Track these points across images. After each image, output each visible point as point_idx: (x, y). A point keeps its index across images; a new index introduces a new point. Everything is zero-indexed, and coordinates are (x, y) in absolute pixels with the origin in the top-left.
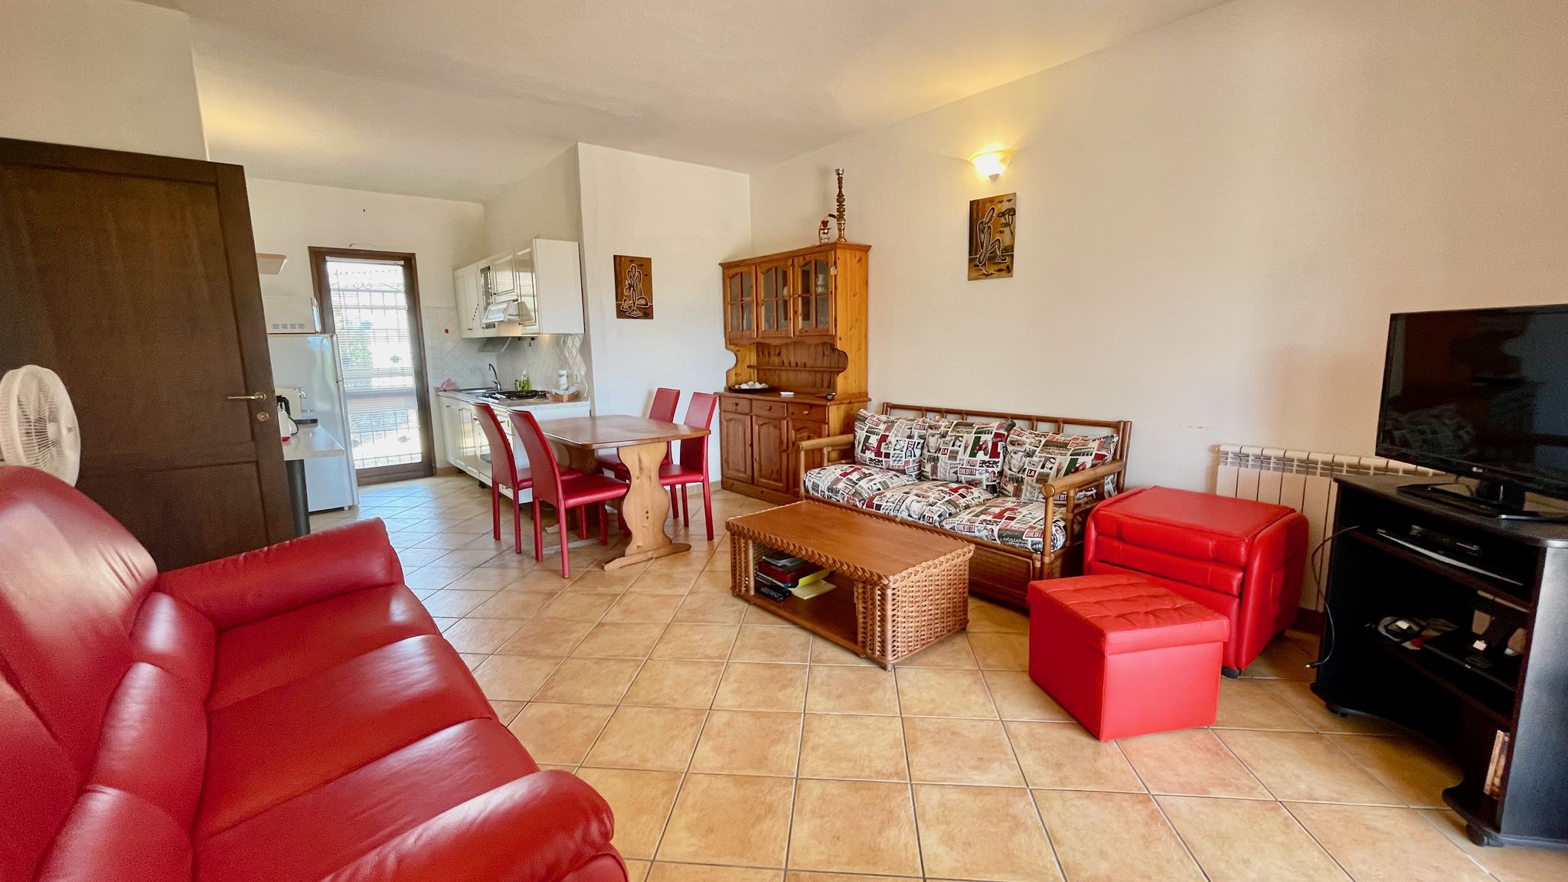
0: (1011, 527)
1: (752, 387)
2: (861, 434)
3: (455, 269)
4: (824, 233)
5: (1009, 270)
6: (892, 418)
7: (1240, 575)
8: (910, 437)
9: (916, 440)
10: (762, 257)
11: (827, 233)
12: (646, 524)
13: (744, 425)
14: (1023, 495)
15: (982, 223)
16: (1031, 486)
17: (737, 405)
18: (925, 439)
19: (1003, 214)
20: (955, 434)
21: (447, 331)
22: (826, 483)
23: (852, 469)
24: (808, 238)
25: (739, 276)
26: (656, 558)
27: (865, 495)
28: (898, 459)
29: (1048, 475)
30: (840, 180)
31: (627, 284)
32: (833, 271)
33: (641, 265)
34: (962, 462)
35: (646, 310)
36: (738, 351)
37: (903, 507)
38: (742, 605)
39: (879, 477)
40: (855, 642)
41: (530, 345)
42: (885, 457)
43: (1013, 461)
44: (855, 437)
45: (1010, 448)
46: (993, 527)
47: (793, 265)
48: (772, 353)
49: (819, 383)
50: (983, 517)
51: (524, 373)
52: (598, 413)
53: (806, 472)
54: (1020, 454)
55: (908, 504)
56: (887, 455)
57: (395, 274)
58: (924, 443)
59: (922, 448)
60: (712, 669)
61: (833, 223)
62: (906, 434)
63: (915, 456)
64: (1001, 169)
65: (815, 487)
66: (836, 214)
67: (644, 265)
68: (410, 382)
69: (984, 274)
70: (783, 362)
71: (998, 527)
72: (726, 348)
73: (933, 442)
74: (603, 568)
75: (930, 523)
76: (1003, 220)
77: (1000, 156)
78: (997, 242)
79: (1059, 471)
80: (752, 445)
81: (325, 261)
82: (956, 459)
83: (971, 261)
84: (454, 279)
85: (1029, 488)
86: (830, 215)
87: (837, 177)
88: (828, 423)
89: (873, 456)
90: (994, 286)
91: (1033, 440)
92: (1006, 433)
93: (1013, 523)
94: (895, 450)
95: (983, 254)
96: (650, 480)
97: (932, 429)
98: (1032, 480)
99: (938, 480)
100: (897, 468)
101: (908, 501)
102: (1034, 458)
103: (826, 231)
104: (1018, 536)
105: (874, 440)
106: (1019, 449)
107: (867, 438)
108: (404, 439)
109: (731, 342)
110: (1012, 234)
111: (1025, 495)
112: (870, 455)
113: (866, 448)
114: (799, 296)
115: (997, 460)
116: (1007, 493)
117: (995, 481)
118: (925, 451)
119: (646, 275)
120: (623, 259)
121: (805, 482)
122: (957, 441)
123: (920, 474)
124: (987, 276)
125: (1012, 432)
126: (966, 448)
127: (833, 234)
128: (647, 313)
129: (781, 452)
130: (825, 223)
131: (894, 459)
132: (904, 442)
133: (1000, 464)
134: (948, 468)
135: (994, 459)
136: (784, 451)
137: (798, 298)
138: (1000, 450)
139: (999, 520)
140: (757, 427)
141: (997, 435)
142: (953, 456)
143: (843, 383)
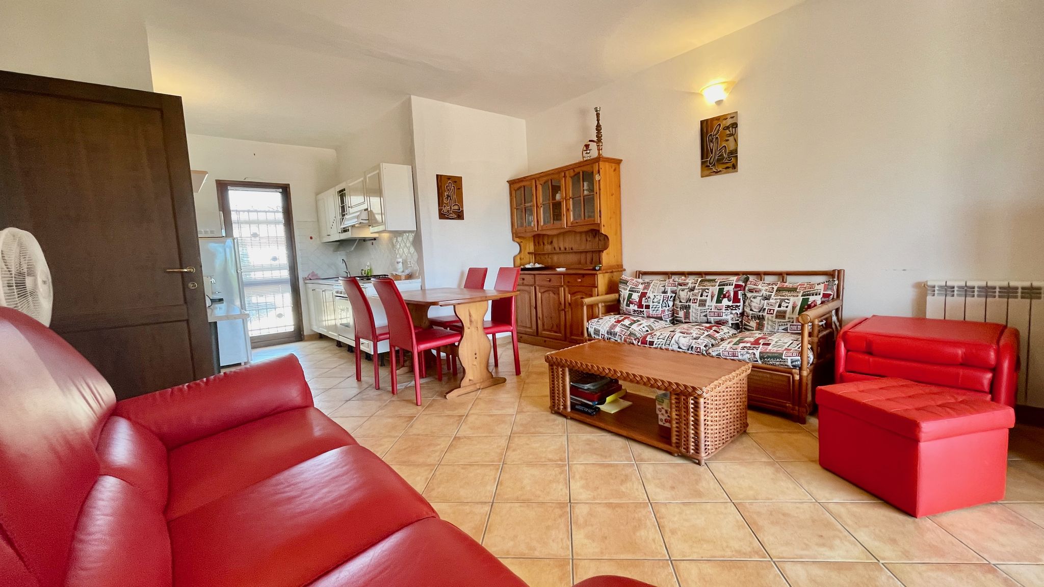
0: (770, 350)
1: (533, 267)
2: (625, 293)
3: (317, 194)
4: (587, 153)
5: (734, 167)
6: (647, 280)
7: (989, 376)
8: (665, 292)
9: (669, 294)
10: (542, 173)
11: (589, 153)
12: (475, 363)
13: (529, 293)
14: (765, 328)
15: (711, 135)
16: (772, 321)
17: (523, 279)
18: (676, 293)
19: (728, 128)
20: (701, 287)
21: (311, 238)
22: (605, 328)
23: (623, 318)
24: (575, 157)
25: (523, 189)
26: (482, 389)
27: (639, 335)
28: (656, 309)
29: (785, 312)
30: (598, 115)
31: (446, 195)
32: (597, 177)
33: (455, 182)
34: (710, 308)
35: (459, 214)
36: (521, 242)
37: (673, 341)
38: (560, 420)
39: (645, 323)
40: (670, 443)
41: (373, 244)
42: (645, 308)
43: (753, 304)
44: (620, 296)
45: (749, 295)
46: (755, 351)
47: (565, 176)
48: (546, 243)
49: (583, 261)
50: (742, 345)
51: (368, 264)
52: (427, 286)
53: (588, 321)
54: (759, 298)
55: (677, 340)
56: (648, 307)
57: (275, 198)
58: (675, 297)
59: (674, 300)
60: (558, 470)
61: (593, 146)
62: (661, 291)
63: (669, 306)
64: (724, 96)
65: (597, 332)
66: (595, 139)
67: (457, 182)
68: (285, 274)
69: (714, 172)
70: (555, 248)
71: (759, 351)
72: (513, 240)
73: (683, 295)
74: (445, 397)
75: (698, 352)
76: (728, 132)
77: (724, 86)
78: (724, 148)
79: (794, 308)
80: (536, 308)
81: (227, 190)
82: (705, 305)
83: (703, 163)
84: (316, 201)
85: (770, 323)
86: (590, 141)
87: (596, 113)
88: (597, 287)
89: (636, 308)
90: (723, 180)
91: (767, 288)
92: (744, 284)
93: (770, 347)
94: (653, 302)
95: (713, 157)
96: (477, 330)
97: (682, 286)
98: (772, 317)
99: (690, 322)
100: (655, 316)
101: (676, 337)
102: (771, 301)
103: (588, 151)
104: (779, 356)
105: (636, 297)
106: (757, 295)
107: (630, 296)
108: (280, 316)
109: (517, 235)
110: (736, 141)
111: (767, 328)
112: (633, 307)
113: (630, 302)
114: (570, 198)
115: (738, 304)
116: (751, 328)
117: (738, 320)
118: (677, 302)
119: (459, 189)
120: (443, 177)
121: (588, 329)
122: (704, 293)
123: (673, 319)
124: (717, 173)
125: (749, 283)
126: (712, 297)
127: (594, 153)
128: (460, 216)
129: (559, 311)
130: (587, 146)
131: (653, 309)
132: (660, 297)
133: (741, 308)
134: (699, 313)
135: (736, 304)
136: (562, 310)
137: (569, 199)
138: (740, 296)
139: (757, 346)
140: (540, 294)
141: (737, 286)
142: (703, 303)
143: (607, 258)
